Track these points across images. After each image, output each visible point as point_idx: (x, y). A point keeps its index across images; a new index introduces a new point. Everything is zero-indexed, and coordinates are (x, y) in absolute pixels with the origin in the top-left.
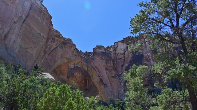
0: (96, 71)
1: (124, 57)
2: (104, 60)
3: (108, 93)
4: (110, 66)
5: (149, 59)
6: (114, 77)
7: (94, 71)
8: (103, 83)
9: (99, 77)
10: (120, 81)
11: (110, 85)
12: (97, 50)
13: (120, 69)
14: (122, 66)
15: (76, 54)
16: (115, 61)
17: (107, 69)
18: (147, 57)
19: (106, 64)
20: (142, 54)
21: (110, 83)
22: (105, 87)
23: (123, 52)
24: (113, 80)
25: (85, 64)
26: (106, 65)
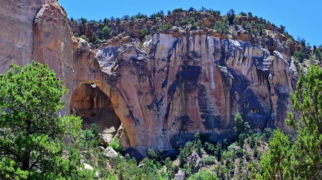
0: (123, 97)
1: (168, 66)
2: (136, 76)
3: (140, 134)
4: (144, 87)
5: (209, 76)
6: (150, 107)
7: (122, 98)
8: (133, 118)
9: (129, 107)
10: (159, 113)
11: (143, 120)
12: (125, 54)
13: (160, 91)
14: (164, 85)
15: (94, 68)
16: (152, 74)
17: (140, 93)
18: (207, 73)
19: (138, 83)
20: (199, 65)
21: (144, 117)
22: (136, 125)
23: (167, 56)
24: (148, 113)
25: (108, 87)
26: (139, 86)
